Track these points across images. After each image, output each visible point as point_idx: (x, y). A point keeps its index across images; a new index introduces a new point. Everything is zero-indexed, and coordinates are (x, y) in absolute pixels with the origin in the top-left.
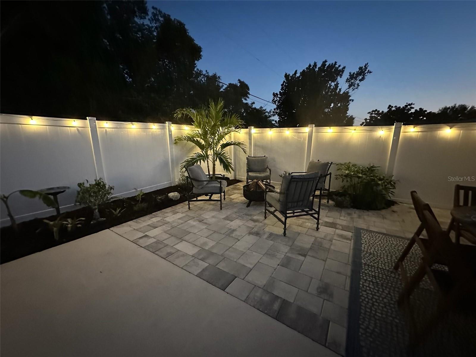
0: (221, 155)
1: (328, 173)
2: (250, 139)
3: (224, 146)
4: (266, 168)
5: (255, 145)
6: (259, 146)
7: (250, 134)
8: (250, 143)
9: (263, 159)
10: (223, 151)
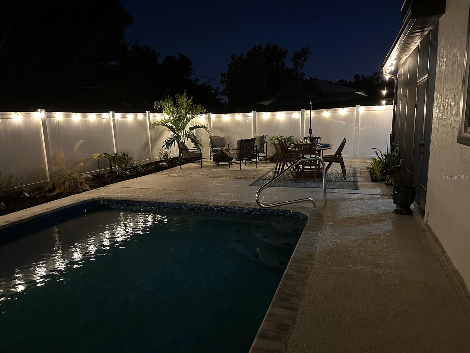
0: (191, 136)
1: (265, 142)
2: (210, 122)
3: (191, 129)
4: (225, 145)
5: (214, 128)
6: (217, 128)
7: (209, 118)
8: (210, 126)
9: (223, 137)
10: (192, 132)
